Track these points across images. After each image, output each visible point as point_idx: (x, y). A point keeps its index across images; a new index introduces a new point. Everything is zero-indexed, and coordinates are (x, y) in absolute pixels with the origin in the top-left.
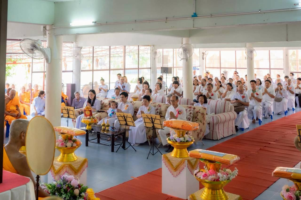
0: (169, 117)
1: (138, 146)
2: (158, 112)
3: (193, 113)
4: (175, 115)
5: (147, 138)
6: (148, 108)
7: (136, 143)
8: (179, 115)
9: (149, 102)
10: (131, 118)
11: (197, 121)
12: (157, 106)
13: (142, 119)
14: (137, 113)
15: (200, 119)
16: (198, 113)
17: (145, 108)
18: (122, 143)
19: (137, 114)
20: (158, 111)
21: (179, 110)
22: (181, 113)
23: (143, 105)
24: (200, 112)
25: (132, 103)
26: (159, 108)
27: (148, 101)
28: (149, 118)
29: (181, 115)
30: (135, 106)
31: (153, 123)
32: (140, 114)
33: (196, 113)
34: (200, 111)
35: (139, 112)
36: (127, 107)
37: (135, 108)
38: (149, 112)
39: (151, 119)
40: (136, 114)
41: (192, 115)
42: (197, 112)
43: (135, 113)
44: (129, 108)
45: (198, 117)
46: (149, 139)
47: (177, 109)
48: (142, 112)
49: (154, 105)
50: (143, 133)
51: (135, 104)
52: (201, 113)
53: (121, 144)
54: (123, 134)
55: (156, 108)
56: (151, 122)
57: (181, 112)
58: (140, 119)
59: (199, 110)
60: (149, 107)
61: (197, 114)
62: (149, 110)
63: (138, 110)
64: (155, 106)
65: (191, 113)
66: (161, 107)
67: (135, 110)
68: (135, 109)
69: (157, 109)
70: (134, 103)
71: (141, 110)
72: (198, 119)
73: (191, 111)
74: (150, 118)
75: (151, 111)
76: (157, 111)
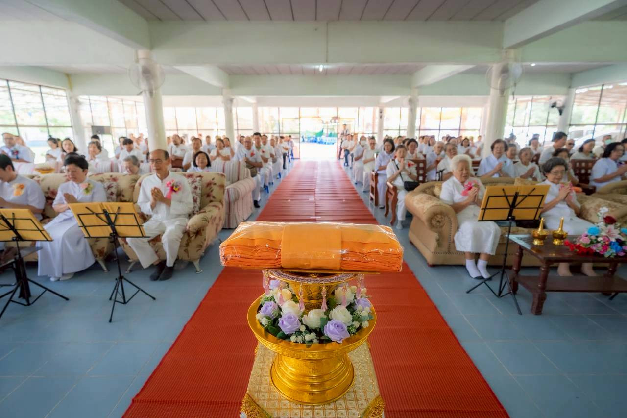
0: (147, 202)
1: (72, 278)
2: (112, 193)
3: (200, 187)
4: (165, 196)
5: (94, 255)
6: (83, 186)
7: (63, 275)
8: (174, 195)
9: (83, 171)
10: (31, 219)
11: (211, 201)
12: (106, 181)
13: (70, 213)
14: (54, 199)
15: (218, 198)
16: (212, 186)
17: (75, 186)
18: (16, 289)
19: (55, 202)
20: (113, 190)
21: (172, 183)
22: (179, 189)
23: (68, 180)
24: (215, 184)
25: (36, 178)
26: (114, 184)
27: (81, 170)
28: (97, 214)
29: (180, 193)
30: (45, 184)
31: (111, 224)
32: (63, 203)
33: (205, 185)
34: (215, 181)
35: (59, 196)
36: (22, 188)
37: (47, 190)
38: (89, 195)
39: (103, 216)
40: (51, 204)
41: (198, 191)
42: (209, 184)
43: (50, 201)
44: (27, 191)
45: (214, 193)
46: (100, 256)
47: (168, 180)
48: (70, 198)
49: (100, 177)
50: (81, 248)
51: (44, 182)
52: (217, 184)
53: (14, 292)
54: (14, 264)
55: (106, 184)
56: (106, 224)
57: (178, 187)
58: (65, 214)
59: (213, 179)
60: (87, 184)
61: (209, 188)
62: (87, 190)
63: (54, 193)
64: (102, 181)
65: (196, 188)
66: (118, 181)
67: (47, 195)
68: (46, 193)
69: (109, 187)
70: (40, 179)
71: (65, 192)
72: (214, 197)
73: (197, 184)
74: (101, 211)
75: (94, 193)
76: (109, 191)
